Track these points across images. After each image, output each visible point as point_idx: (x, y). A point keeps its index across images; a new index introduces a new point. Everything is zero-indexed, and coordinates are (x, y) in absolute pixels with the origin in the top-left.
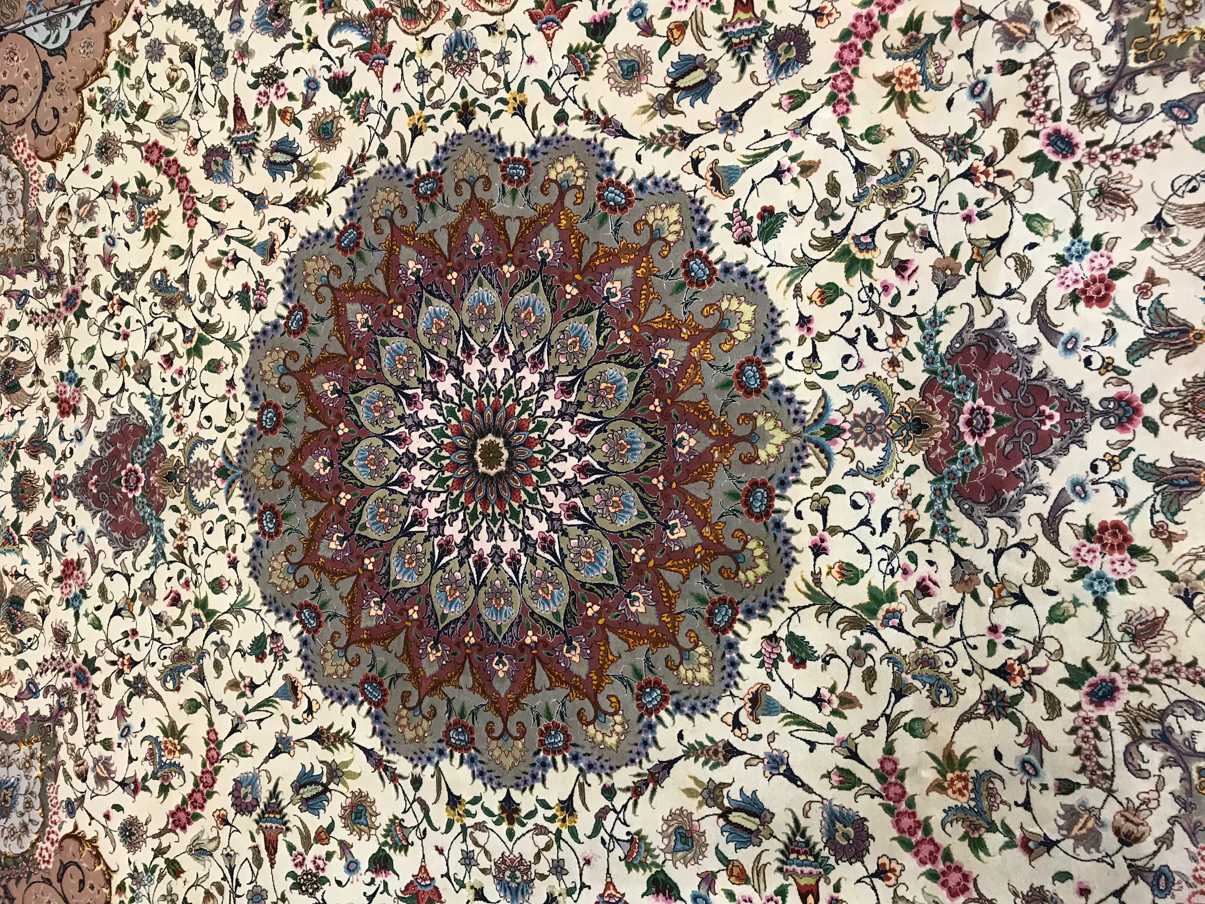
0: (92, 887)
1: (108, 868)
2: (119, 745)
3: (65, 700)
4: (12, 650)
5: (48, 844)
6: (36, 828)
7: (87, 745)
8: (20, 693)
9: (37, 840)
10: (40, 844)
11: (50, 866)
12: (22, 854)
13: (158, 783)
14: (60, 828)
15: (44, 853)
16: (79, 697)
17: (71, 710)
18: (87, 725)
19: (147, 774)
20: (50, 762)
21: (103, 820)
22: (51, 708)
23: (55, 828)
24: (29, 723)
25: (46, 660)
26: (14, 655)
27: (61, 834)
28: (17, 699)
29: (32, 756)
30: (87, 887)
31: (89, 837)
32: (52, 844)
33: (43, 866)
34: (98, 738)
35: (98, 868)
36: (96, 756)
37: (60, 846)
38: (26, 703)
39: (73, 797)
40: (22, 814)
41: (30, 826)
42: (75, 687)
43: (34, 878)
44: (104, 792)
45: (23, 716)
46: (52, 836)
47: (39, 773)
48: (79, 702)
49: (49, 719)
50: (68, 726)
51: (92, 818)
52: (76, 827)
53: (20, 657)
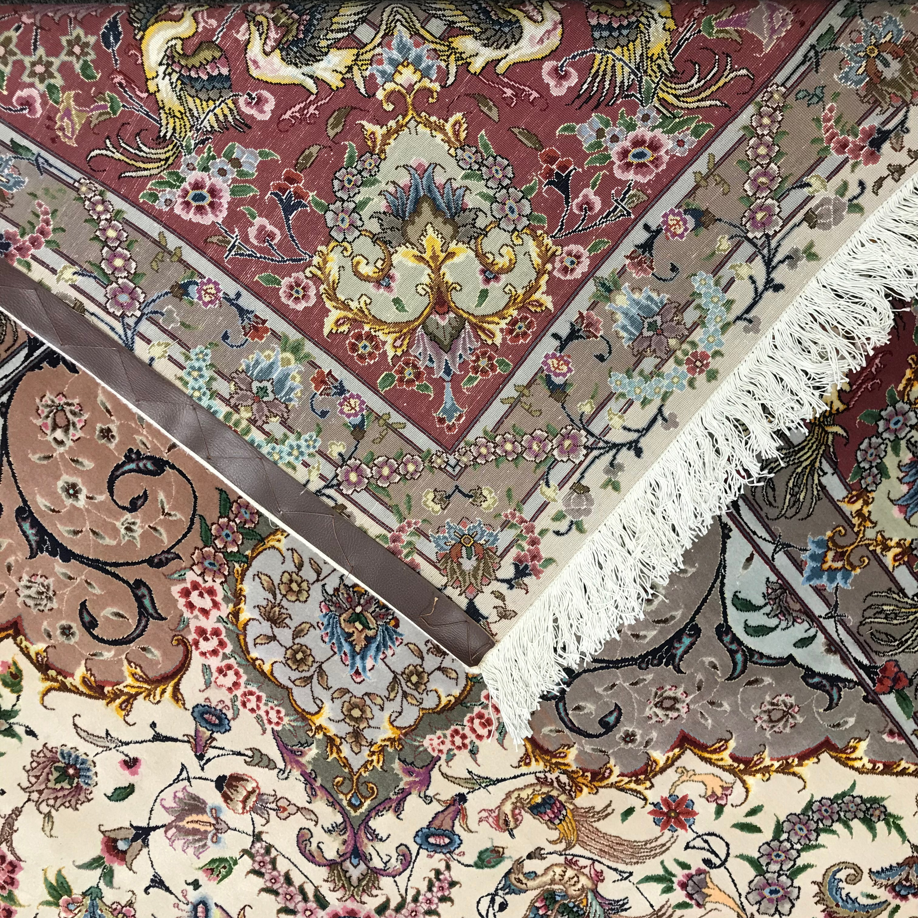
0: (66, 631)
1: (63, 688)
2: (196, 885)
3: (355, 873)
4: (529, 866)
5: (209, 624)
6: (253, 631)
7: (257, 837)
8: (461, 813)
9: (236, 614)
10: (226, 610)
11: (176, 590)
12: (248, 561)
13: (77, 891)
14: (206, 668)
15: (206, 602)
16: (332, 897)
17: (332, 865)
18: (283, 866)
19: (110, 883)
20: (312, 752)
21: (132, 751)
22: (375, 837)
23: (215, 662)
24: (405, 780)
25: (443, 899)
26: (519, 863)
27: (197, 660)
28: (462, 798)
29: (357, 735)
30: (76, 626)
31: (140, 703)
32: (201, 632)
33: (191, 576)
34: (246, 863)
35: (80, 671)
36: (227, 837)
37: (183, 642)
38: (437, 807)
39: (221, 739)
40: (298, 633)
41: (266, 628)
42: (351, 905)
43: (195, 539)
44: (168, 794)
45: (427, 782)
46: (214, 643)
47: (320, 720)
48: (325, 890)
49: (368, 816)
50: (319, 835)
51: (158, 738)
52: (177, 696)
53: (505, 866)
